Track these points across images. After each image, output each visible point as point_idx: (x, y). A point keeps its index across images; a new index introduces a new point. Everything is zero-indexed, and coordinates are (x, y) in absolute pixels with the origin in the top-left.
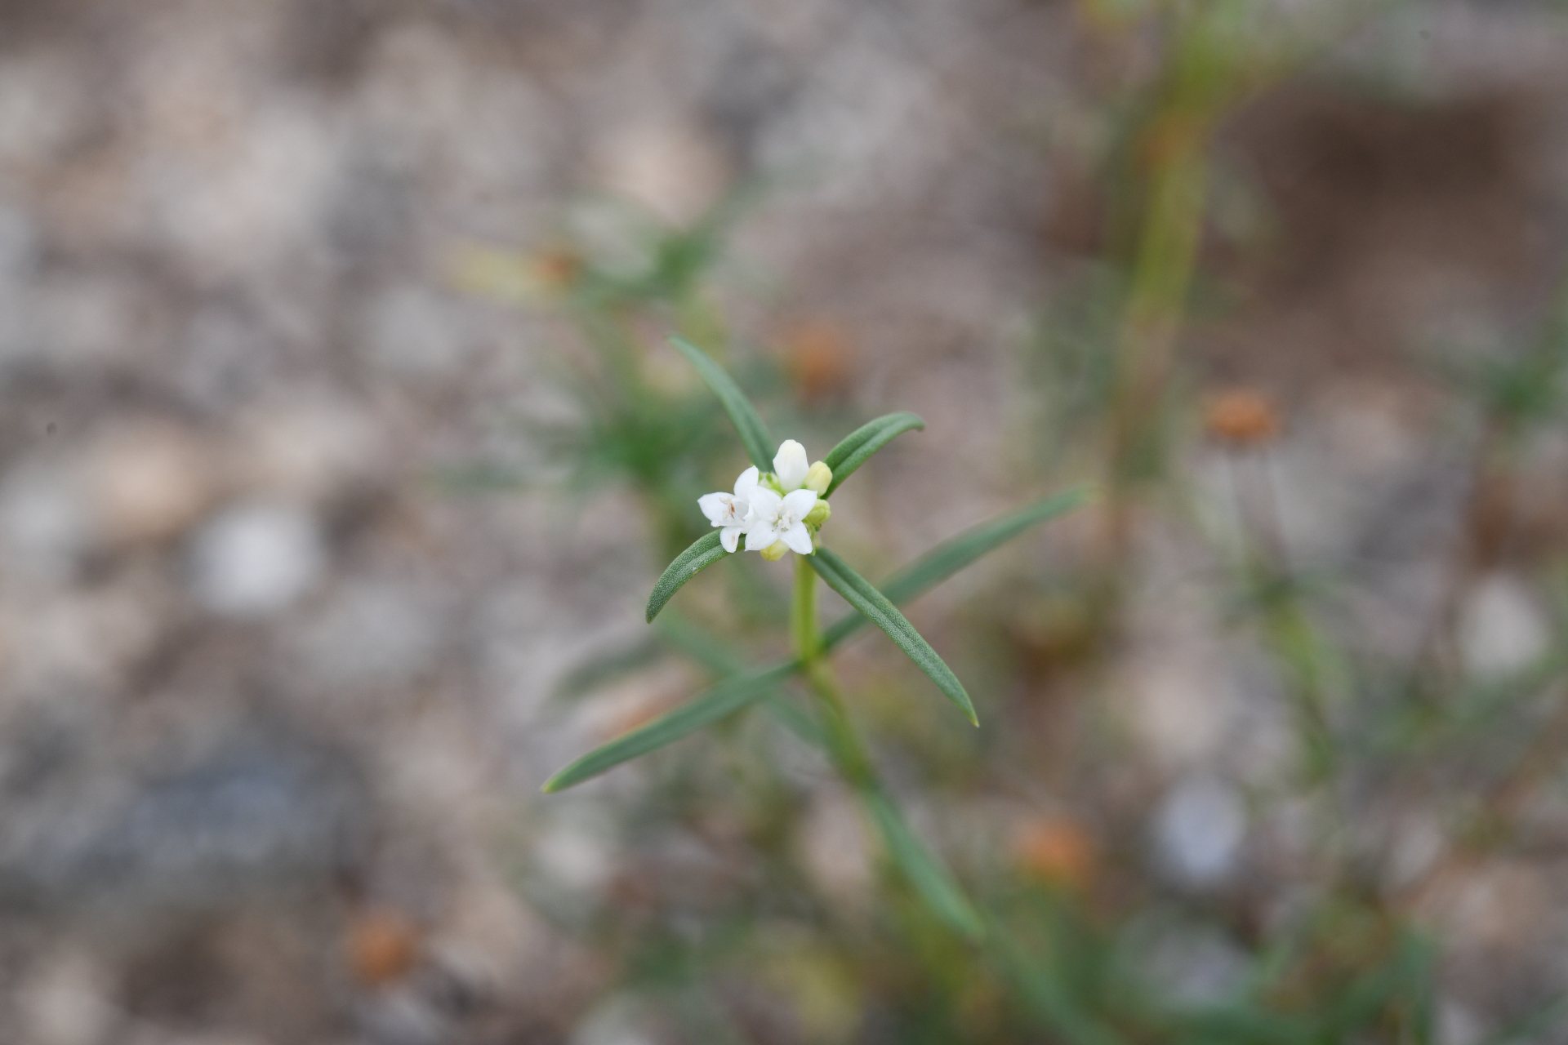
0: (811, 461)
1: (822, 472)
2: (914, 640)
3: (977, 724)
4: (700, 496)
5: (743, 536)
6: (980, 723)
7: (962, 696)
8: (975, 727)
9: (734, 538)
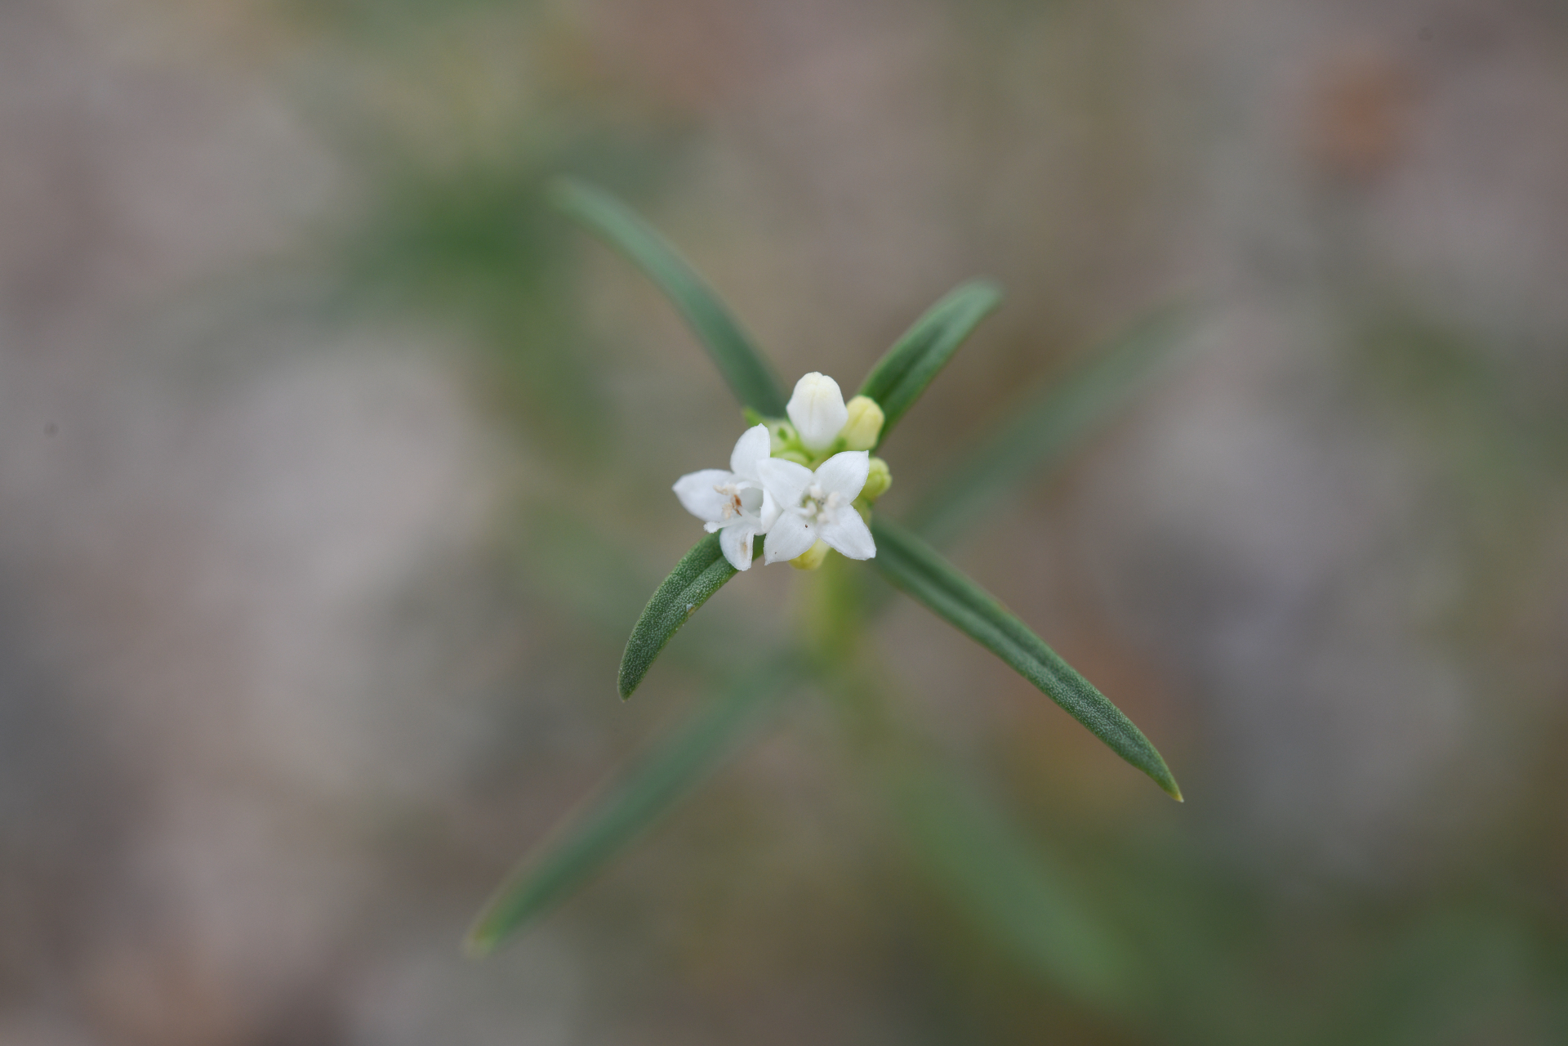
0: (847, 397)
1: (867, 412)
2: (1055, 670)
3: (1181, 799)
4: (676, 478)
5: (759, 542)
6: (1184, 797)
7: (1151, 756)
8: (1179, 803)
9: (744, 545)
